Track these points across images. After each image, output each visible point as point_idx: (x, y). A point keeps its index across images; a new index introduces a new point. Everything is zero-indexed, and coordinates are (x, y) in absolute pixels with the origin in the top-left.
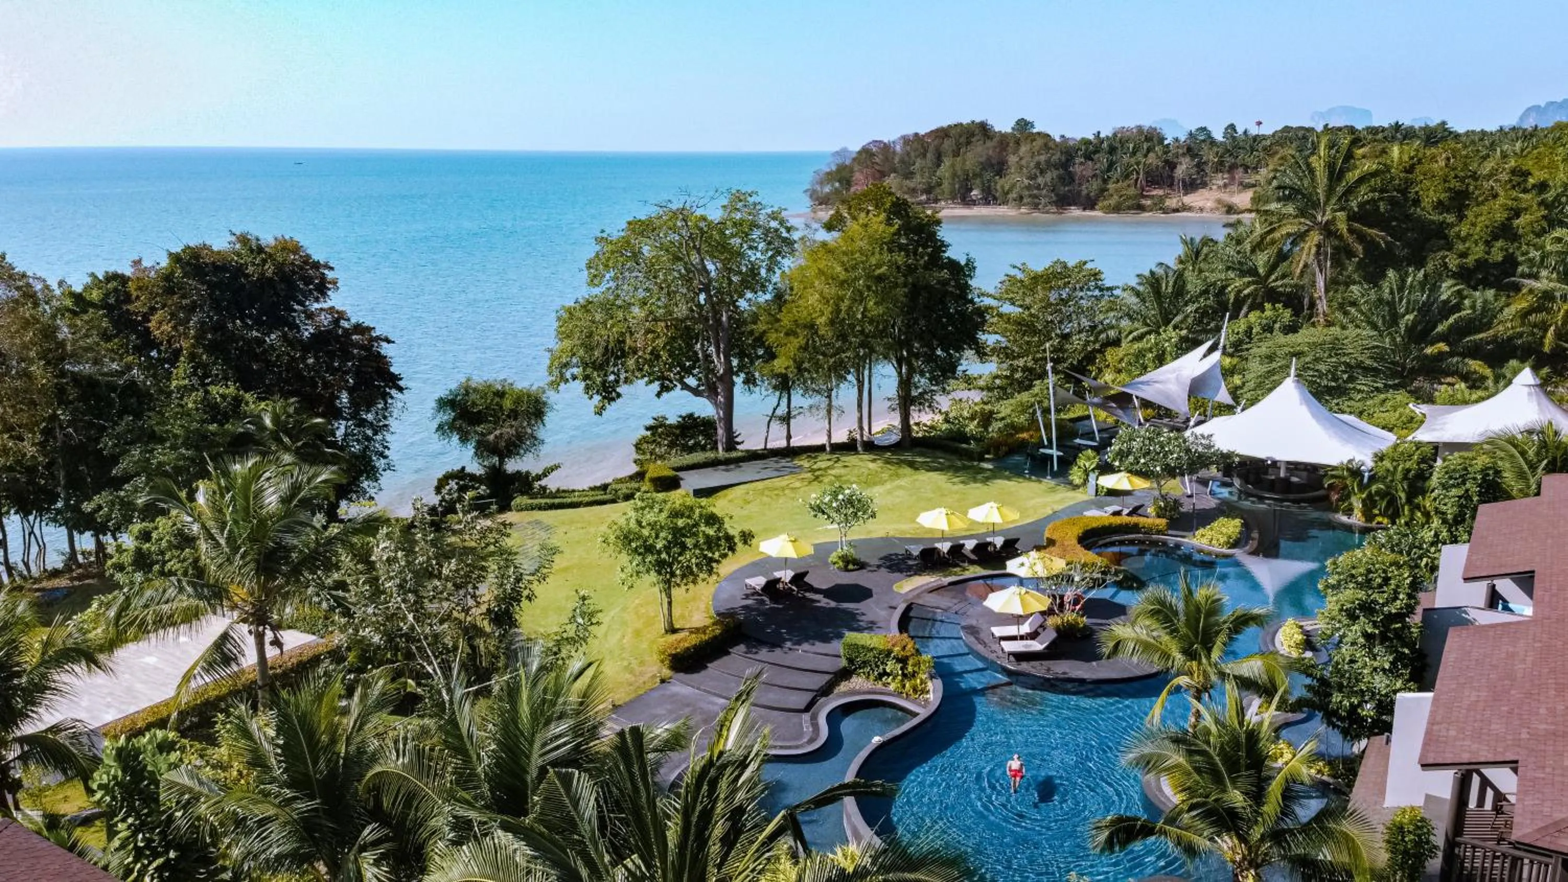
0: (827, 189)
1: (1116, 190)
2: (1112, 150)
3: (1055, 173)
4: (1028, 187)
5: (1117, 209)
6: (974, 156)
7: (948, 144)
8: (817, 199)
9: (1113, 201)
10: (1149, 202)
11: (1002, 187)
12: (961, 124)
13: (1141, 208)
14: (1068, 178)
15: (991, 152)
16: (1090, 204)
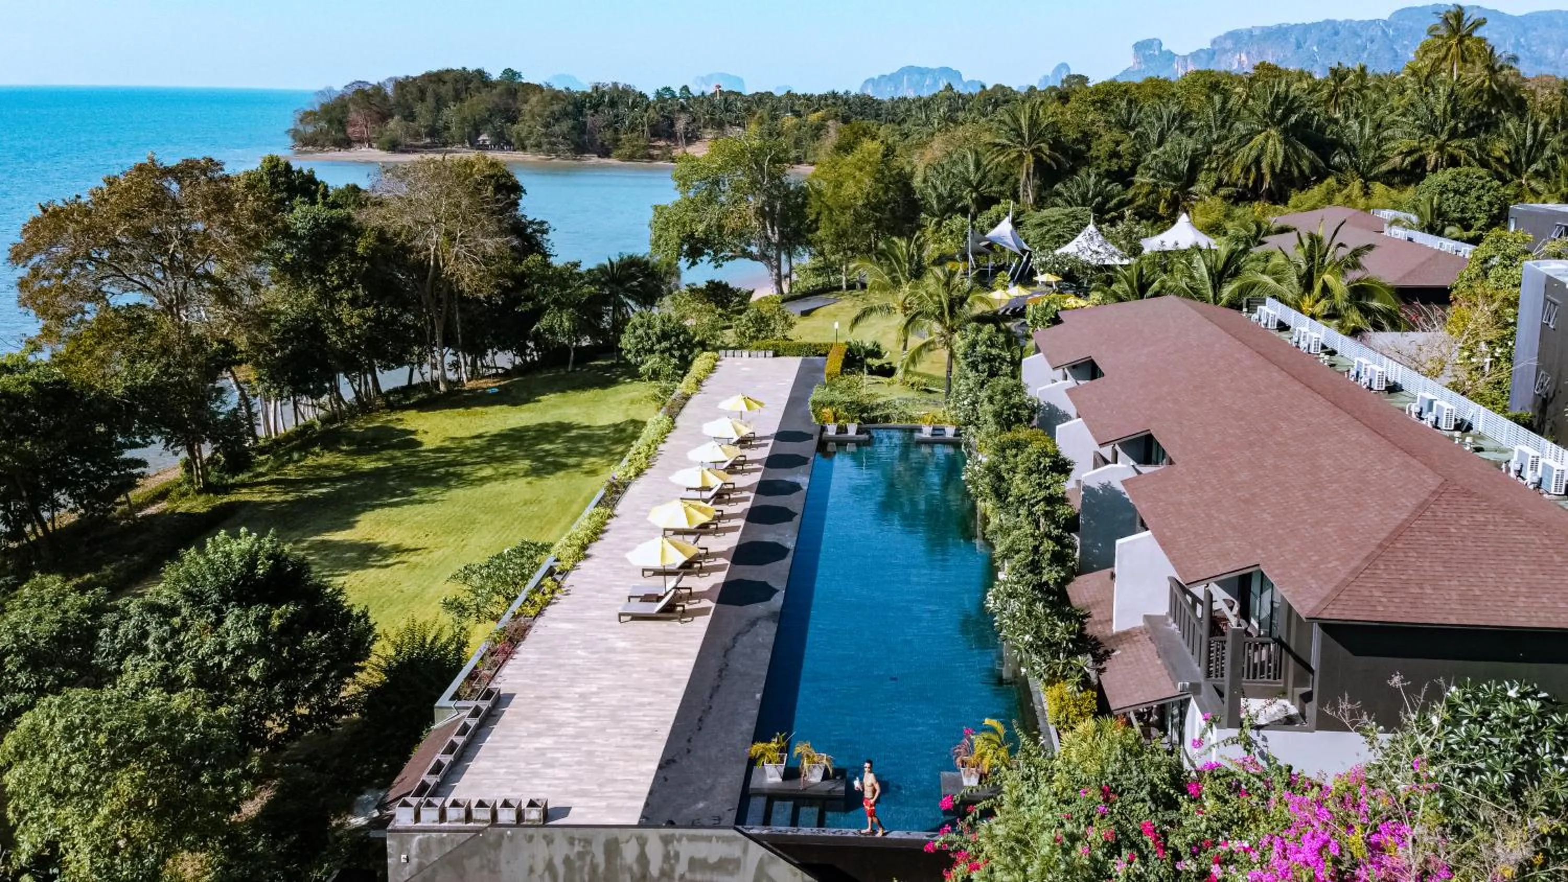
0: (310, 129)
1: (629, 140)
2: (613, 104)
3: (570, 123)
4: (545, 135)
5: (631, 158)
6: (478, 103)
7: (446, 90)
8: (301, 140)
9: (627, 150)
10: (656, 152)
11: (519, 134)
12: (453, 71)
13: (652, 158)
14: (581, 129)
15: (496, 100)
16: (605, 153)
